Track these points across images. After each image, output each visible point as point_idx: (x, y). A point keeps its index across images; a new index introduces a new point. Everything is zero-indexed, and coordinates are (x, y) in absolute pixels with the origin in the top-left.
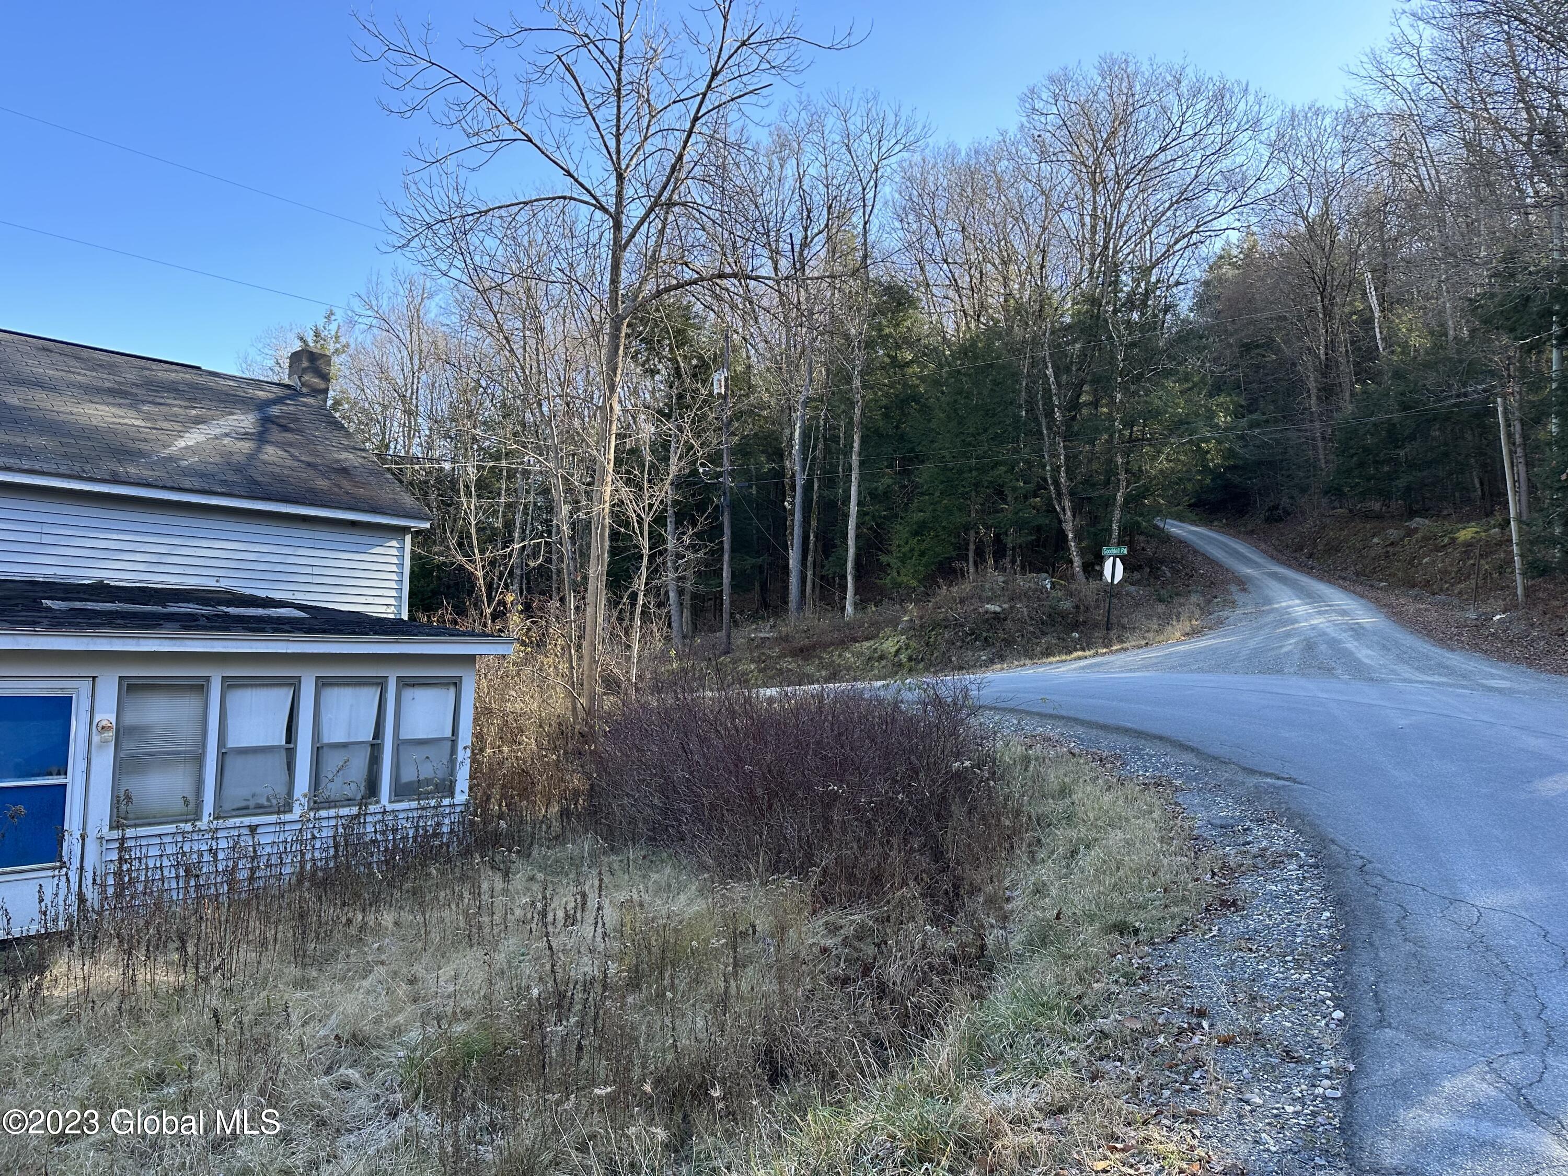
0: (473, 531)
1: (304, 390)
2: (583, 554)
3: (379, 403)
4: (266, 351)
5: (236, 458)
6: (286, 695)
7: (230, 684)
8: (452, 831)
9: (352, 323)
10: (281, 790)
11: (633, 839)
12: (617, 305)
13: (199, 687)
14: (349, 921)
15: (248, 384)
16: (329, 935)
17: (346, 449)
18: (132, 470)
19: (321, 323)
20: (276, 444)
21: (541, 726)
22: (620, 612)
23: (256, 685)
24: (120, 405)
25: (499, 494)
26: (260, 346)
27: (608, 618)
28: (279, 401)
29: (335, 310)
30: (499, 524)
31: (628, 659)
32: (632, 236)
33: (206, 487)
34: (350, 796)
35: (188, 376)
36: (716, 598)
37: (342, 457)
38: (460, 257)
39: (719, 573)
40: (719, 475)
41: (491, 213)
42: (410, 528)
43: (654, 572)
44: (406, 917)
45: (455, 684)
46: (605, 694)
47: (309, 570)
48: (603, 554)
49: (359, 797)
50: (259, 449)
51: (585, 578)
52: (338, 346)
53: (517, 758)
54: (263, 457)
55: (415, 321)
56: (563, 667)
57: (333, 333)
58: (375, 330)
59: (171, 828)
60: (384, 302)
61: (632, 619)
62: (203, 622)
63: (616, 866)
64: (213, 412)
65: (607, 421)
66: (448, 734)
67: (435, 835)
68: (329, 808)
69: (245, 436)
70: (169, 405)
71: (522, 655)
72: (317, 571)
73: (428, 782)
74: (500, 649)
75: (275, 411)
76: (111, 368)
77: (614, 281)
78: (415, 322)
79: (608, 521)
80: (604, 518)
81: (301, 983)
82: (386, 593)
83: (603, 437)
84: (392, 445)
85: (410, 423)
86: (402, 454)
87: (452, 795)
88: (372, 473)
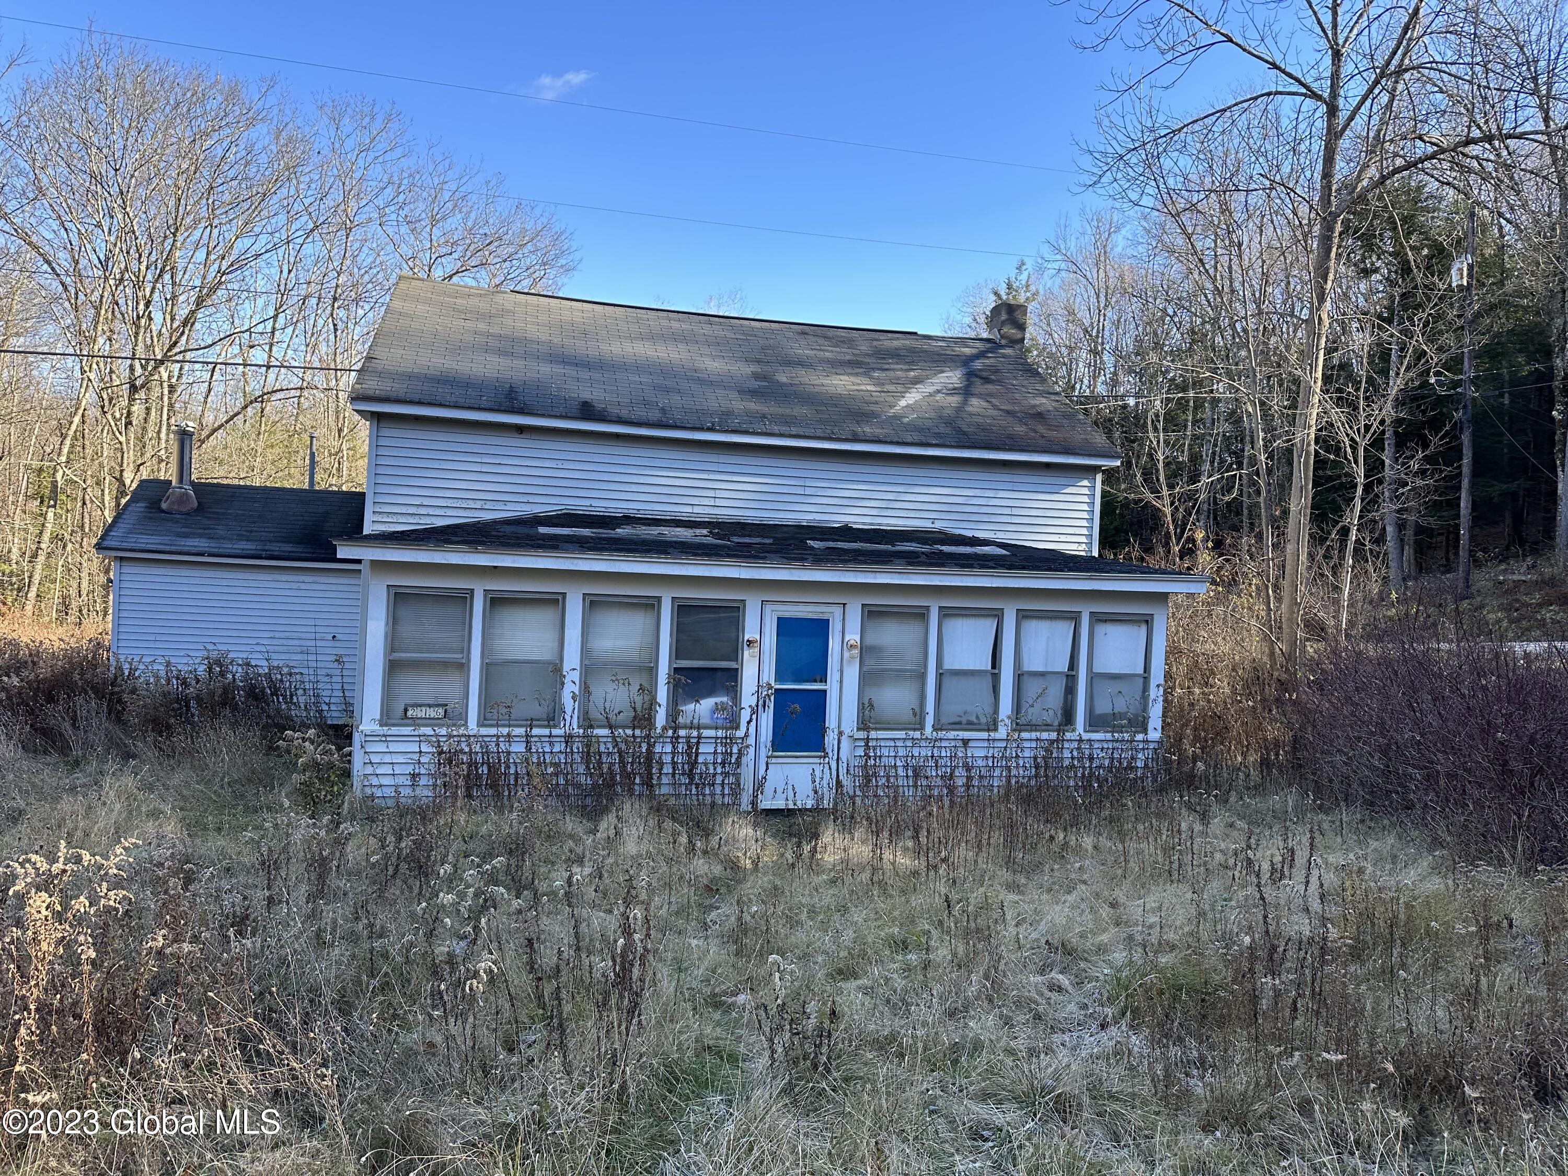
0: (1161, 466)
1: (1003, 342)
2: (1284, 487)
3: (1066, 346)
4: (965, 309)
5: (947, 412)
6: (991, 625)
7: (946, 613)
8: (1146, 765)
9: (1041, 270)
10: (989, 710)
11: (1346, 800)
12: (1329, 202)
13: (921, 615)
14: (1052, 838)
15: (956, 343)
16: (1034, 847)
17: (1041, 394)
18: (867, 429)
19: (1013, 273)
20: (980, 396)
21: (1234, 670)
22: (1328, 549)
23: (966, 616)
24: (857, 374)
25: (1186, 427)
26: (959, 306)
27: (1311, 557)
28: (981, 355)
29: (1026, 260)
30: (1184, 458)
31: (1337, 602)
32: (1351, 118)
33: (924, 440)
34: (1049, 722)
35: (908, 342)
36: (1449, 533)
37: (1038, 403)
38: (1153, 183)
39: (1455, 504)
40: (1458, 384)
41: (1185, 130)
42: (1100, 467)
43: (1371, 502)
44: (1104, 842)
45: (1147, 622)
46: (1308, 640)
47: (1008, 511)
48: (1307, 484)
49: (1056, 723)
50: (965, 403)
51: (1286, 513)
52: (1028, 294)
53: (1209, 701)
54: (969, 409)
55: (1102, 256)
56: (1260, 608)
57: (1024, 282)
58: (1063, 274)
59: (901, 734)
60: (1072, 244)
61: (1342, 558)
62: (923, 558)
63: (1325, 826)
64: (928, 372)
65: (1313, 334)
66: (1140, 670)
67: (1131, 768)
68: (1031, 731)
69: (954, 391)
70: (893, 370)
71: (1212, 594)
72: (1015, 511)
73: (1122, 716)
74: (1192, 588)
75: (978, 365)
76: (850, 343)
77: (1327, 175)
78: (1102, 259)
79: (1312, 447)
80: (1309, 445)
81: (1013, 887)
82: (1078, 531)
83: (1306, 355)
84: (1078, 386)
85: (1095, 361)
86: (1088, 393)
87: (1145, 731)
88: (1065, 416)
